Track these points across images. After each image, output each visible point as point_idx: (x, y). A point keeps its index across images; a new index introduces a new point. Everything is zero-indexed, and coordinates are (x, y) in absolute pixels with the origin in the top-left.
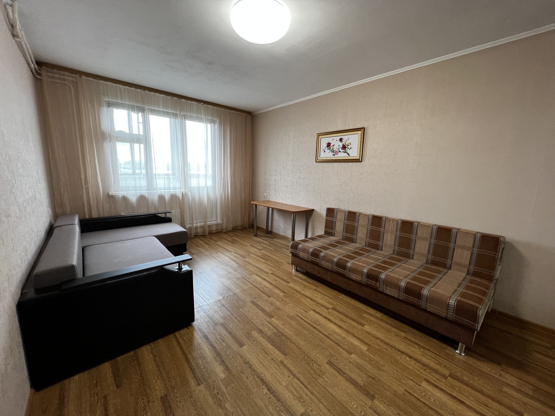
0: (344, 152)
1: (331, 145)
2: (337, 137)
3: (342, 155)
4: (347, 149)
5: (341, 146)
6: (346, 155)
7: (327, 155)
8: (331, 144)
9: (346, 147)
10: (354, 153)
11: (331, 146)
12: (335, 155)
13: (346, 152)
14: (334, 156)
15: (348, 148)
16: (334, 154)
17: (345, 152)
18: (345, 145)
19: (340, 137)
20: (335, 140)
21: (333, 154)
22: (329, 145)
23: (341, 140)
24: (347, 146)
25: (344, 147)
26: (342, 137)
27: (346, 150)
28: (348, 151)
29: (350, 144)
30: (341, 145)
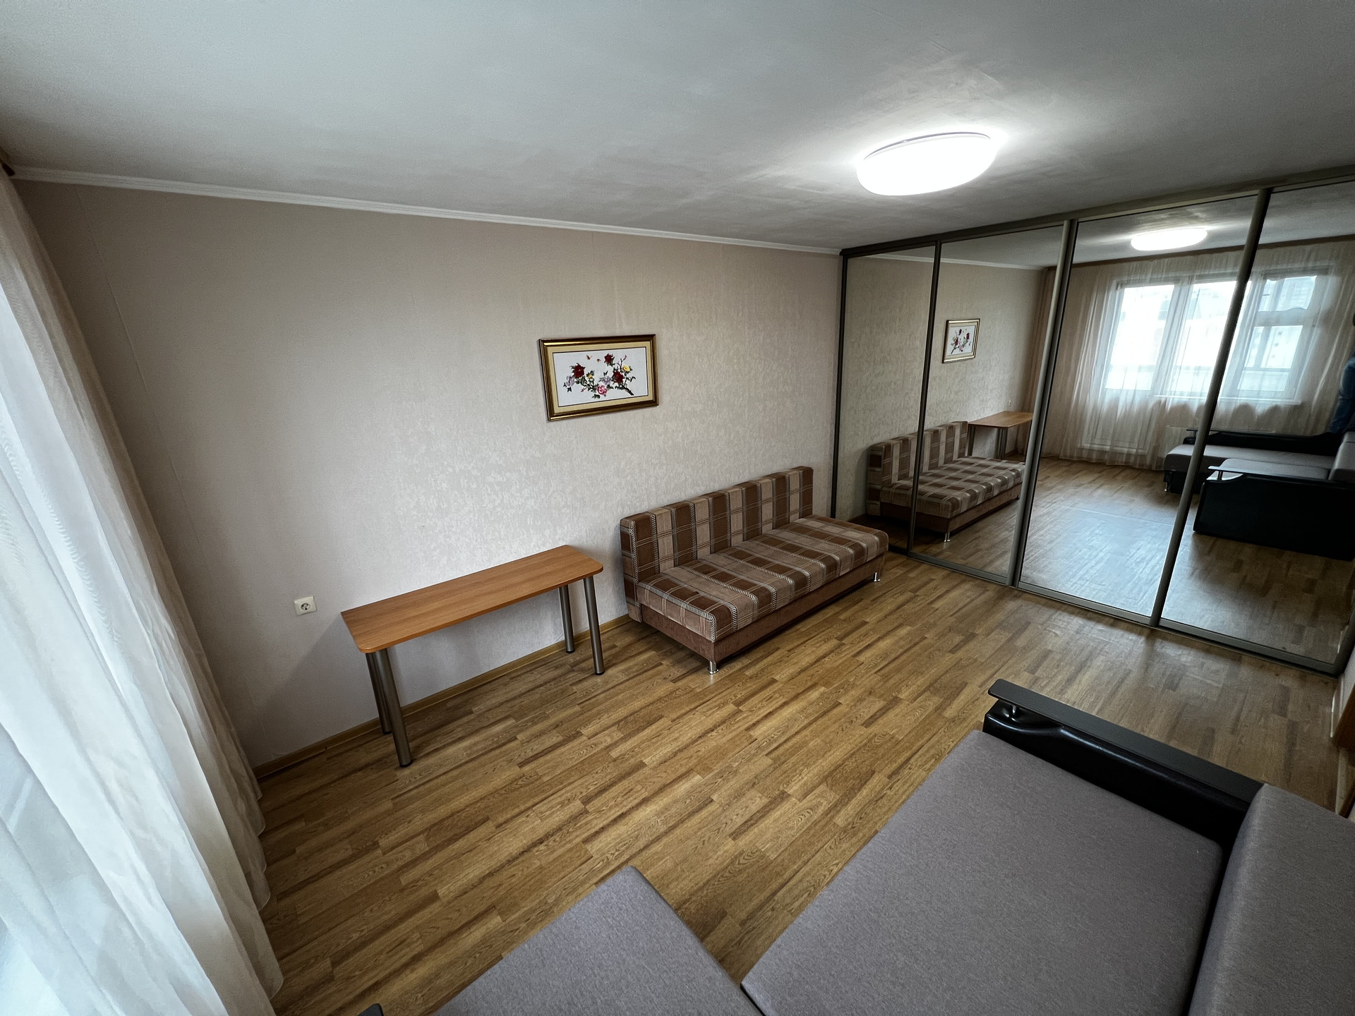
0: (619, 388)
1: (586, 372)
2: (599, 352)
3: (615, 395)
4: (624, 380)
5: (610, 374)
6: (624, 393)
7: (579, 397)
8: (585, 370)
9: (622, 377)
10: (640, 388)
11: (585, 375)
12: (599, 397)
13: (623, 388)
14: (597, 399)
15: (627, 378)
16: (597, 393)
17: (621, 389)
18: (619, 371)
19: (606, 353)
20: (594, 359)
21: (593, 394)
22: (578, 371)
23: (609, 359)
24: (623, 374)
25: (618, 377)
26: (610, 353)
27: (622, 382)
28: (629, 385)
29: (631, 370)
30: (610, 371)
